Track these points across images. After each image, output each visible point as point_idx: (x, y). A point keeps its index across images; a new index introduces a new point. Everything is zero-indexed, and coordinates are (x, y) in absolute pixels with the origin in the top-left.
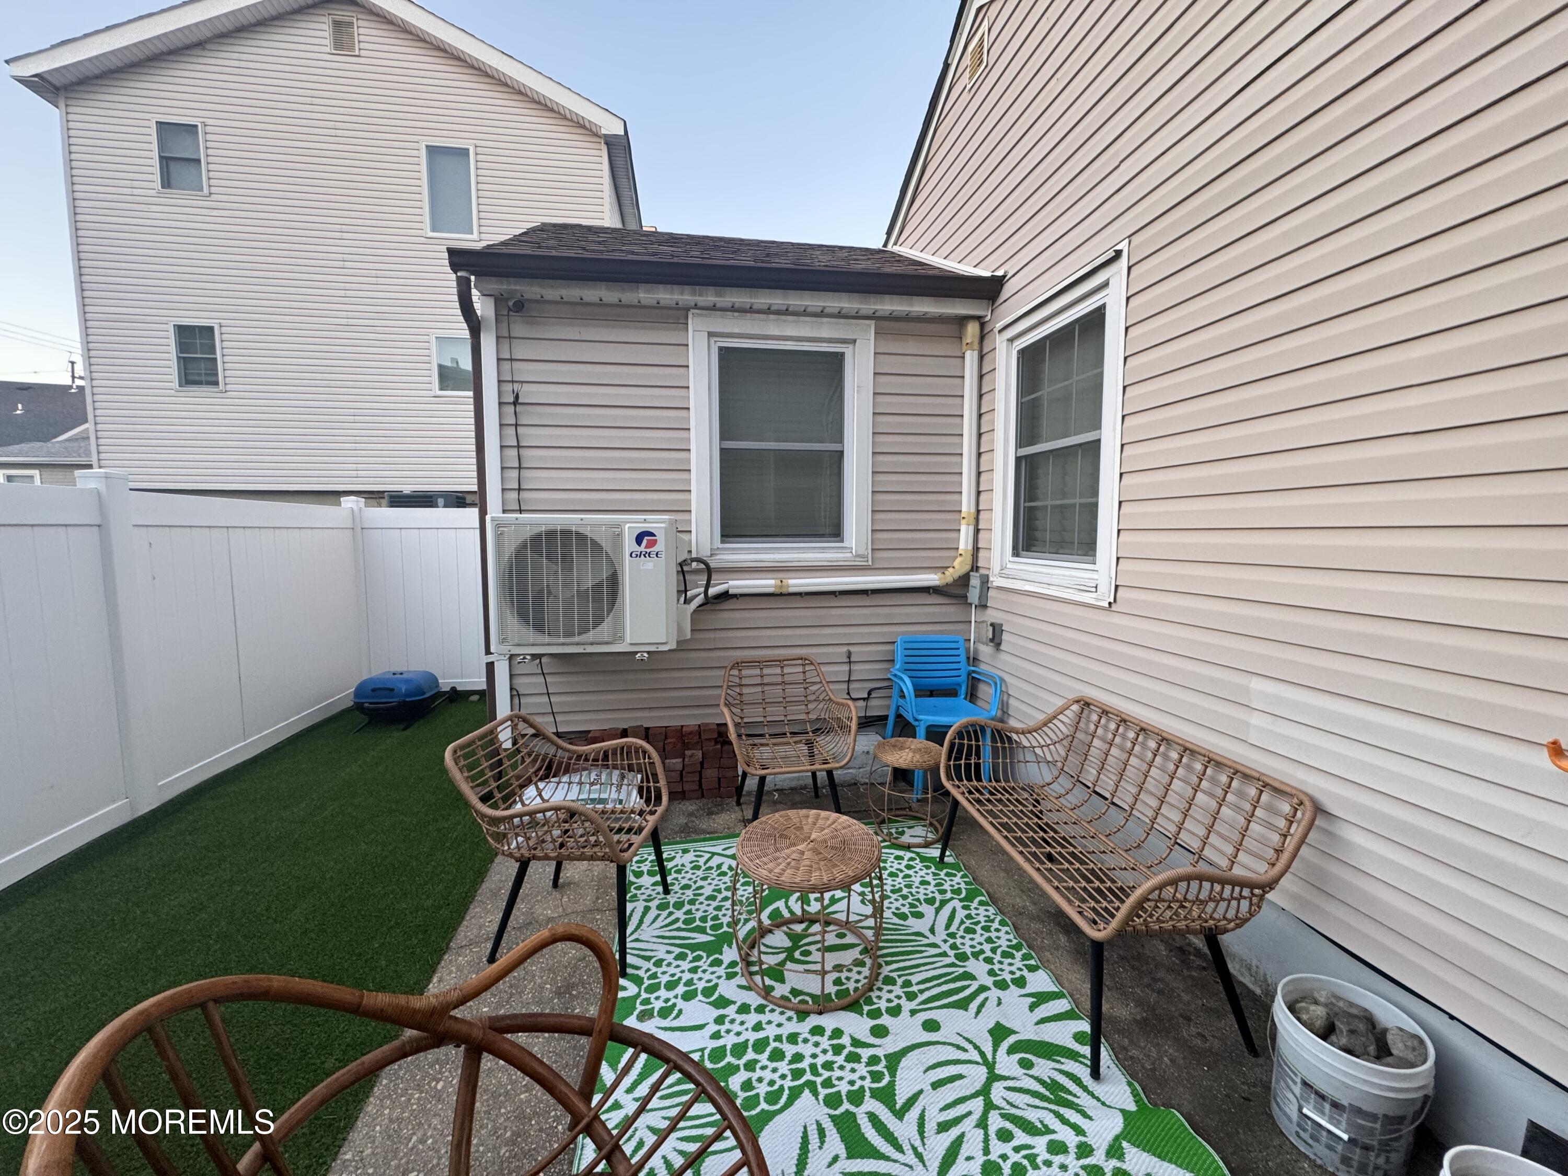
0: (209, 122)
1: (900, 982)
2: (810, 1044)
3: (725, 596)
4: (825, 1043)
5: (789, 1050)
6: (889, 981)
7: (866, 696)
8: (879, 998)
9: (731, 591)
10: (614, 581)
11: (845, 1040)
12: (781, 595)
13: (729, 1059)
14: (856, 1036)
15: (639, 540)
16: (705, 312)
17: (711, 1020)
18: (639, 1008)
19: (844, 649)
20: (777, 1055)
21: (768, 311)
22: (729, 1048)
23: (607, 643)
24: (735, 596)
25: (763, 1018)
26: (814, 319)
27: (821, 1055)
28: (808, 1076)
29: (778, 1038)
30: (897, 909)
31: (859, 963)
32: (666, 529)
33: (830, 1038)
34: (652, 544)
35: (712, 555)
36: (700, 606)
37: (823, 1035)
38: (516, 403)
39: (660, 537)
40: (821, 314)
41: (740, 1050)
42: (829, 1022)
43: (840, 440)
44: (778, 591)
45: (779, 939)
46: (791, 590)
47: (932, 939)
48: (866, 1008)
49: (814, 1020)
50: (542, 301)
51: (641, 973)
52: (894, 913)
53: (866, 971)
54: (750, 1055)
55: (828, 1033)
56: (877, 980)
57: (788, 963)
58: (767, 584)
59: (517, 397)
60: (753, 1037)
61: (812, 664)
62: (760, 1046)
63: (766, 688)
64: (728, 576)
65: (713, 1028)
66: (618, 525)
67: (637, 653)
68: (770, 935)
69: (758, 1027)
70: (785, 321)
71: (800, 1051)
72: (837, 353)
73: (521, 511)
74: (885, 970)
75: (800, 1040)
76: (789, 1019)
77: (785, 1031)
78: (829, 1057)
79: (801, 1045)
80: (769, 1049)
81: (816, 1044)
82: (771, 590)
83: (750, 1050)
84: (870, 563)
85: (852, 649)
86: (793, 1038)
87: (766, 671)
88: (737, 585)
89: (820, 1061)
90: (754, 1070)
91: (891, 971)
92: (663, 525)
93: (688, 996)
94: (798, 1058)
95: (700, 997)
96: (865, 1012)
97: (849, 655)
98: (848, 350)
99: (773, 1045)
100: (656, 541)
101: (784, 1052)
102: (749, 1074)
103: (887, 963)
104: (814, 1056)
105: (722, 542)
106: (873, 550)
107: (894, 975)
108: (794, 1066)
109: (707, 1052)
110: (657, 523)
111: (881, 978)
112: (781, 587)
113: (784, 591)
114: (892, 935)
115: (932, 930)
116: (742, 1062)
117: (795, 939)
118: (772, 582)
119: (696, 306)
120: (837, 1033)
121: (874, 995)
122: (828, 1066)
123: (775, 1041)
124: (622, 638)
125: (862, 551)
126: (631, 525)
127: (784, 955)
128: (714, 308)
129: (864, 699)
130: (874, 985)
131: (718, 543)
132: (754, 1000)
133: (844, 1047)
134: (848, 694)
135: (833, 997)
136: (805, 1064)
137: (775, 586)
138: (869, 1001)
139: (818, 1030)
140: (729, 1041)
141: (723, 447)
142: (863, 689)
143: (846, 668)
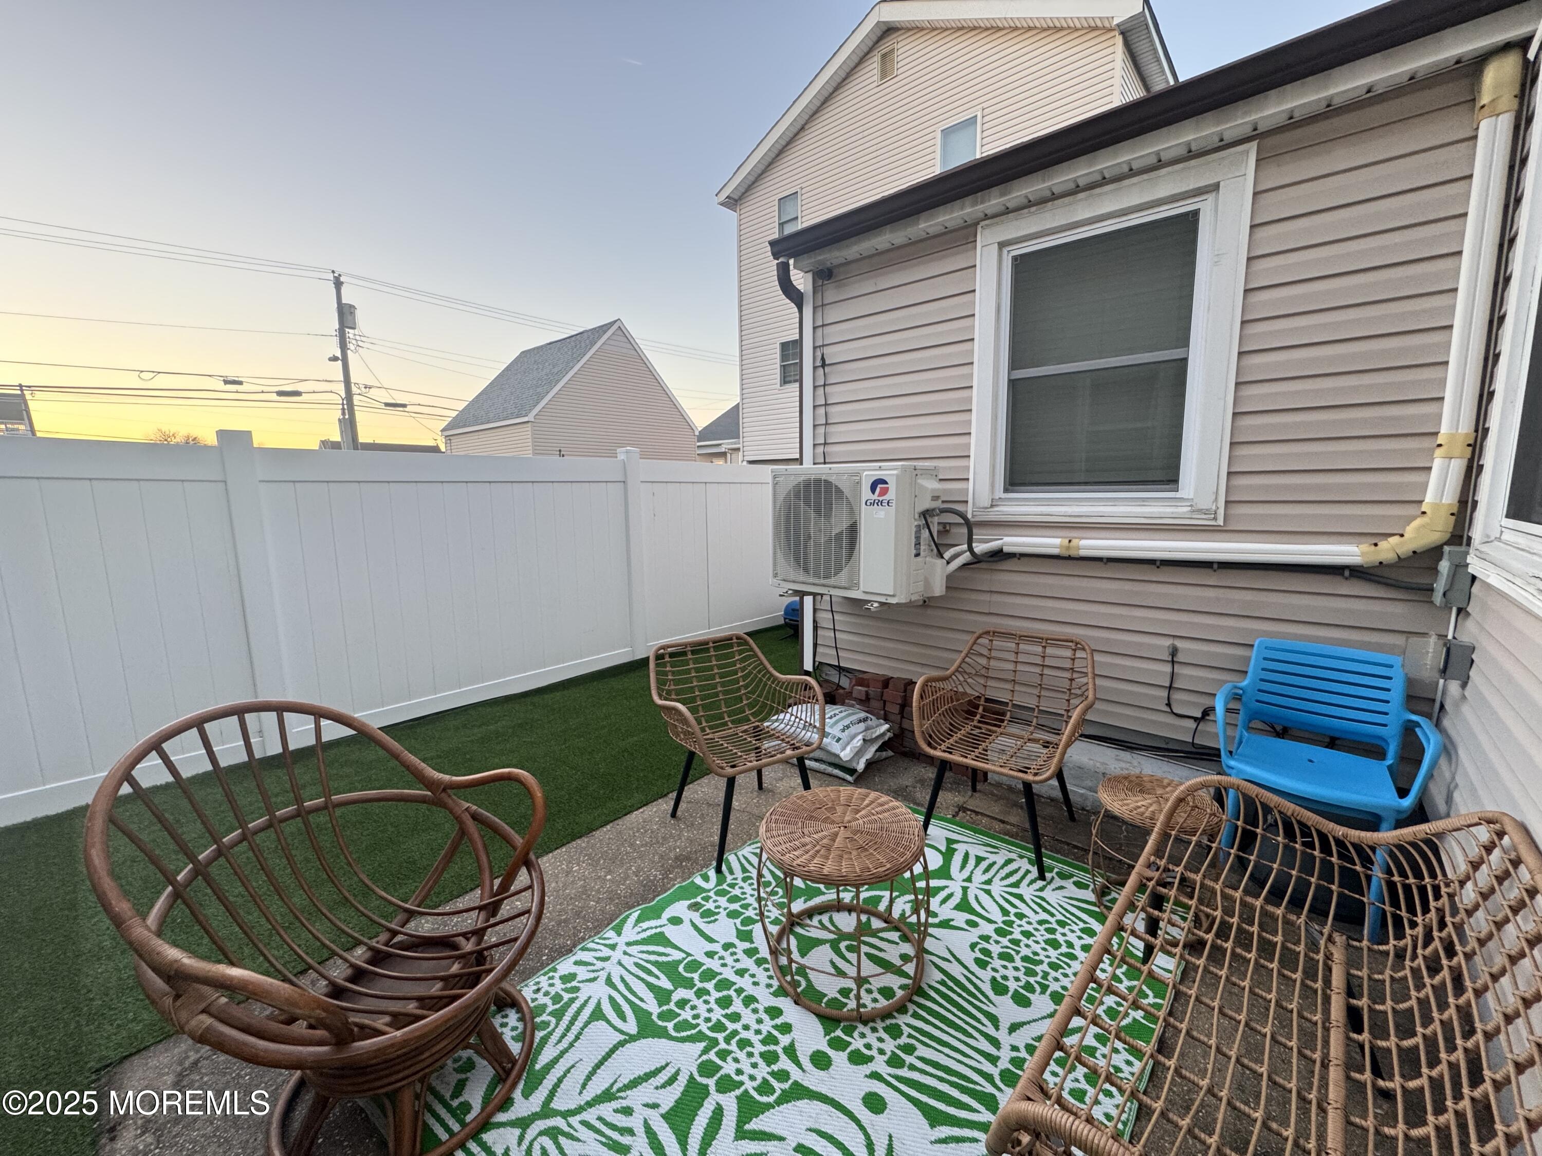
0: (804, 185)
1: (903, 1040)
2: (756, 1016)
3: (998, 555)
4: (767, 1026)
5: (737, 1006)
6: (895, 1032)
7: (1199, 715)
8: (863, 1036)
9: (1006, 549)
10: (853, 530)
11: (785, 1040)
12: (1070, 558)
13: (696, 976)
14: (796, 1044)
15: (873, 488)
16: (995, 220)
17: (722, 942)
18: (699, 899)
19: (1168, 642)
20: (725, 1002)
21: (1077, 190)
22: (704, 967)
23: (845, 588)
24: (1011, 555)
25: (754, 969)
26: (1145, 176)
27: (752, 1032)
28: (720, 1036)
29: (739, 991)
30: (1005, 978)
31: (887, 992)
32: (897, 476)
33: (775, 1027)
34: (884, 492)
35: (992, 506)
36: (964, 565)
37: (772, 1019)
38: (824, 365)
39: (892, 486)
40: (1160, 164)
41: (709, 975)
42: (791, 1012)
43: (1184, 341)
44: (1065, 553)
45: (846, 922)
46: (1083, 553)
47: (1002, 1035)
48: (839, 1033)
49: (785, 1004)
50: (848, 263)
51: (729, 878)
52: (994, 979)
53: (883, 1003)
54: (710, 986)
55: (778, 1021)
56: (883, 1021)
57: (828, 945)
58: (1051, 543)
59: (823, 359)
60: (729, 974)
61: (1084, 649)
62: (724, 984)
63: (1047, 671)
64: (1001, 531)
65: (716, 947)
66: (857, 474)
67: (869, 601)
68: (846, 913)
69: (741, 973)
70: (1100, 195)
71: (742, 1014)
72: (1186, 214)
73: (825, 463)
74: (902, 1020)
75: (752, 1006)
76: (769, 986)
77: (750, 990)
78: (755, 1039)
79: (749, 1011)
80: (725, 993)
81: (759, 1021)
82: (1055, 551)
83: (714, 982)
84: (1220, 522)
85: (1179, 644)
86: (749, 1000)
87: (1049, 651)
88: (1012, 542)
89: (744, 1034)
90: (699, 997)
91: (908, 1025)
92: (895, 472)
93: (732, 915)
94: (735, 1017)
95: (738, 921)
96: (833, 1035)
97: (1174, 652)
98: (1205, 206)
99: (732, 992)
100: (887, 489)
101: (731, 1004)
102: (693, 997)
103: (915, 1016)
104: (746, 1028)
105: (1006, 490)
106: (1227, 502)
107: (906, 1030)
108: (724, 1020)
109: (690, 958)
110: (890, 472)
111: (888, 1022)
112: (1068, 548)
113: (1073, 553)
114: (960, 995)
115: (1013, 1028)
116: (699, 985)
117: (863, 930)
118: (1057, 541)
119: (986, 217)
120: (786, 1028)
121: (861, 1028)
122: (744, 1044)
123: (736, 991)
124: (857, 585)
125: (1206, 503)
126: (870, 473)
127: (832, 936)
128: (1007, 211)
129: (1195, 719)
130: (873, 1021)
131: (1000, 493)
132: (764, 952)
133: (776, 1042)
134: (1169, 705)
135: (825, 1000)
136: (731, 1026)
137: (1061, 547)
138: (849, 1031)
139: (775, 1012)
140: (713, 964)
141: (1013, 378)
142: (1195, 704)
143: (1168, 668)
